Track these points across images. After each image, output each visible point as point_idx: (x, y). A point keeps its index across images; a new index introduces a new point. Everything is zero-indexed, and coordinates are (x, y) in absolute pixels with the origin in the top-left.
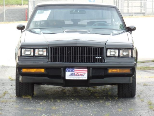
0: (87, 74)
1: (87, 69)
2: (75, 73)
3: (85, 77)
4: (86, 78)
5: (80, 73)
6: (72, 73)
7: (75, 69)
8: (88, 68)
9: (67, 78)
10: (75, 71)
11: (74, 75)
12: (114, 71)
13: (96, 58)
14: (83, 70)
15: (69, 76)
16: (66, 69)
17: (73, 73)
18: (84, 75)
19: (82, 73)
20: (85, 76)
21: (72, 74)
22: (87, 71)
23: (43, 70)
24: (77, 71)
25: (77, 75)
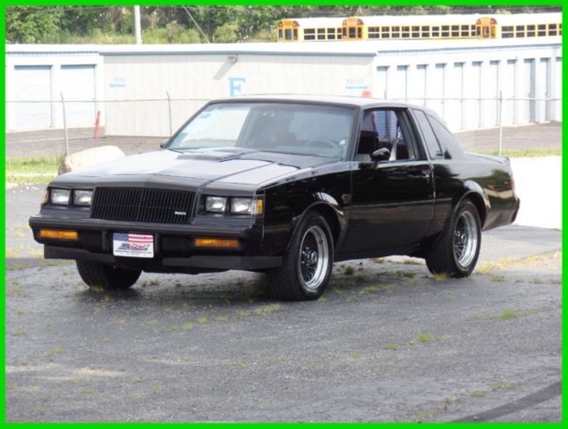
0: (152, 245)
1: (151, 236)
2: (131, 244)
3: (149, 253)
4: (151, 256)
5: (139, 244)
6: (124, 242)
7: (130, 235)
8: (155, 233)
9: (116, 253)
10: (130, 239)
11: (129, 247)
12: (207, 242)
13: (176, 213)
14: (145, 238)
15: (120, 248)
16: (115, 235)
17: (127, 243)
18: (146, 249)
19: (142, 244)
20: (148, 251)
21: (124, 245)
22: (152, 240)
23: (72, 235)
24: (134, 239)
25: (135, 249)
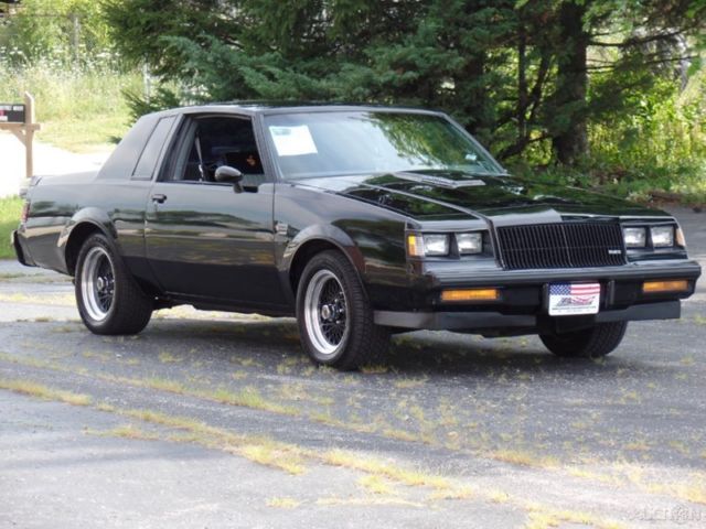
0: (597, 297)
1: (598, 285)
2: (573, 297)
3: (592, 308)
4: (596, 310)
5: (582, 297)
6: (565, 296)
7: (573, 286)
8: (603, 281)
9: (552, 312)
10: (572, 292)
11: (570, 302)
14: (590, 288)
15: (558, 305)
16: (553, 288)
17: (568, 296)
18: (590, 303)
19: (586, 297)
20: (593, 305)
21: (564, 300)
22: (598, 290)
24: (577, 291)
25: (578, 303)
